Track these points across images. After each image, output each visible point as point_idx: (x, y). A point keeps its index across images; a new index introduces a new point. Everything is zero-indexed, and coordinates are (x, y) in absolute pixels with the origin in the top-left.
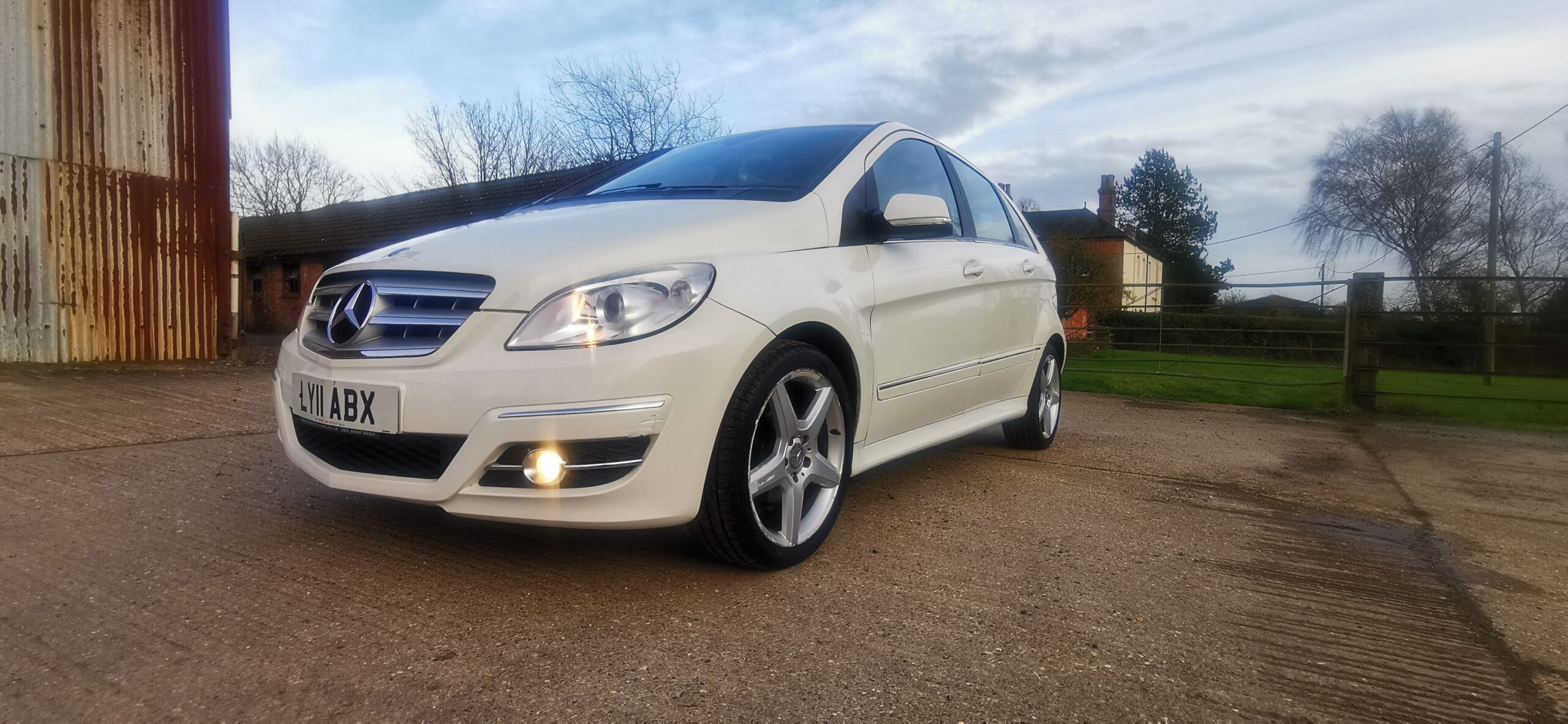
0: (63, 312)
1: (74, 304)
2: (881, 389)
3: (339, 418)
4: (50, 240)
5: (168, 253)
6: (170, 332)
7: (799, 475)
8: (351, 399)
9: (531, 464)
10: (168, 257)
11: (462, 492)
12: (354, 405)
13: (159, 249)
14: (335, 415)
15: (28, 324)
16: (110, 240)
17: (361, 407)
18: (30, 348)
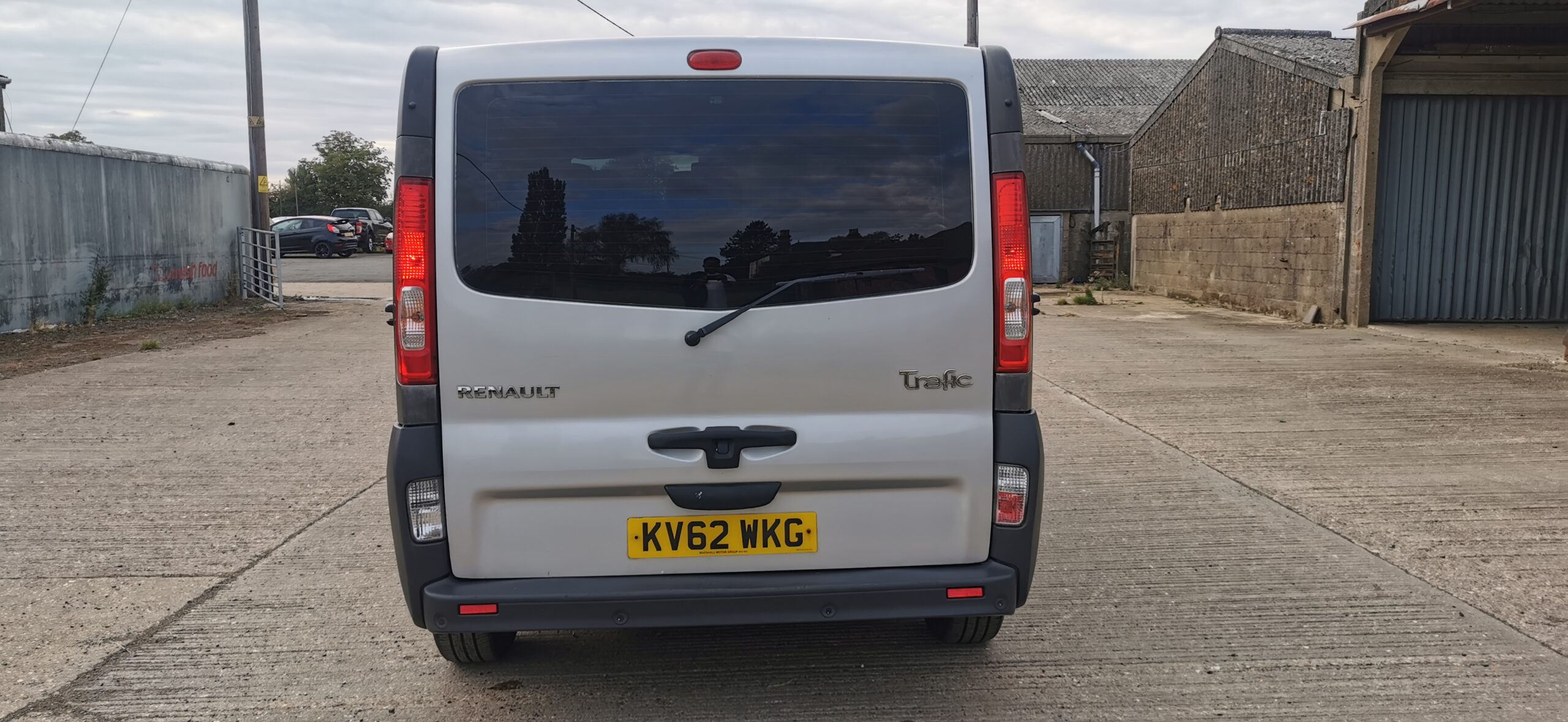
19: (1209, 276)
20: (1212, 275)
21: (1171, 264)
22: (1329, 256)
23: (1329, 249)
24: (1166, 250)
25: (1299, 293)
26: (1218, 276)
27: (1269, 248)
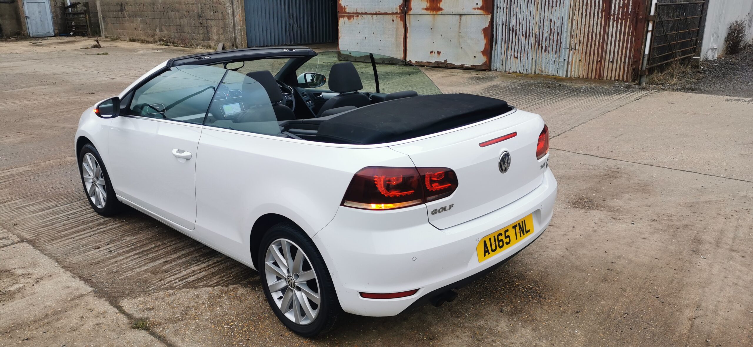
0: (571, 52)
1: (575, 49)
4: (570, 18)
5: (615, 19)
6: (611, 64)
10: (615, 22)
13: (612, 17)
15: (559, 58)
16: (592, 15)
18: (558, 70)
19: (156, 30)
20: (158, 30)
21: (127, 25)
22: (225, 21)
23: (224, 18)
24: (124, 17)
25: (211, 38)
26: (161, 30)
27: (190, 17)
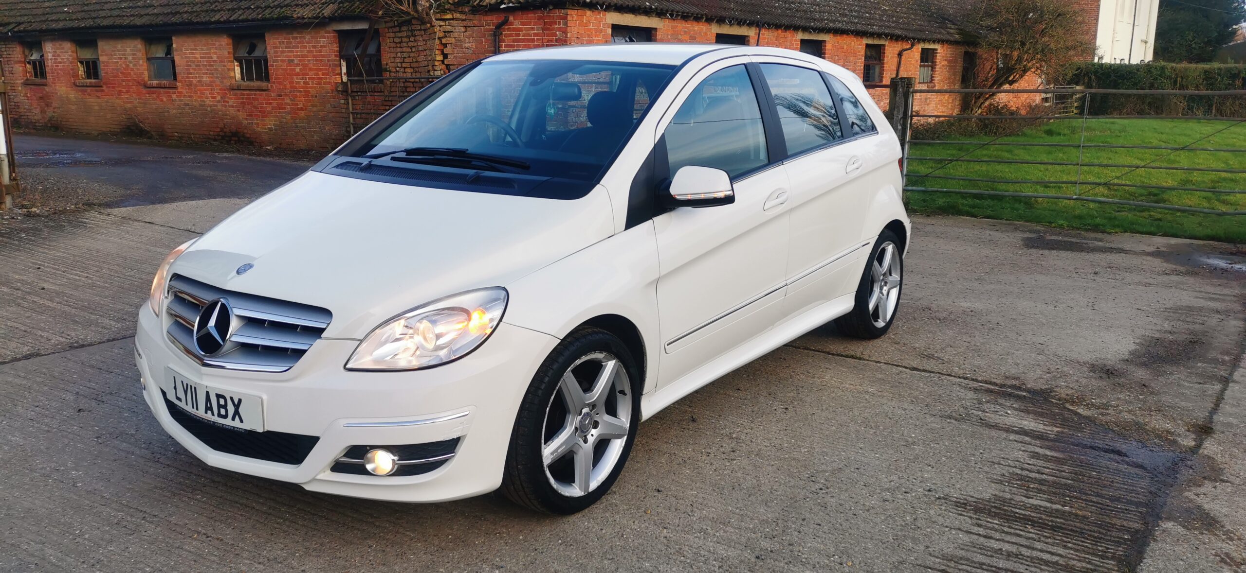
2: (668, 345)
3: (213, 415)
7: (589, 437)
8: (222, 402)
9: (371, 461)
11: (319, 477)
12: (225, 407)
14: (209, 412)
17: (231, 409)
